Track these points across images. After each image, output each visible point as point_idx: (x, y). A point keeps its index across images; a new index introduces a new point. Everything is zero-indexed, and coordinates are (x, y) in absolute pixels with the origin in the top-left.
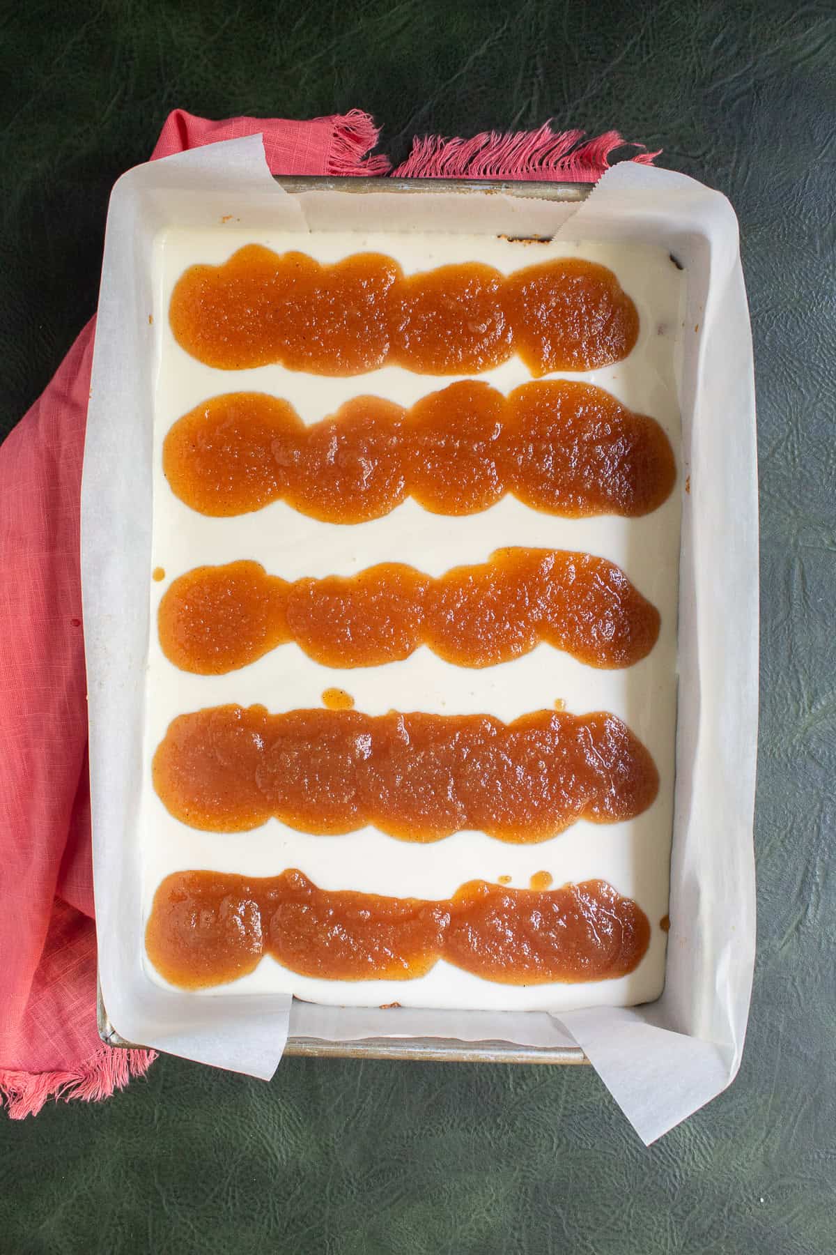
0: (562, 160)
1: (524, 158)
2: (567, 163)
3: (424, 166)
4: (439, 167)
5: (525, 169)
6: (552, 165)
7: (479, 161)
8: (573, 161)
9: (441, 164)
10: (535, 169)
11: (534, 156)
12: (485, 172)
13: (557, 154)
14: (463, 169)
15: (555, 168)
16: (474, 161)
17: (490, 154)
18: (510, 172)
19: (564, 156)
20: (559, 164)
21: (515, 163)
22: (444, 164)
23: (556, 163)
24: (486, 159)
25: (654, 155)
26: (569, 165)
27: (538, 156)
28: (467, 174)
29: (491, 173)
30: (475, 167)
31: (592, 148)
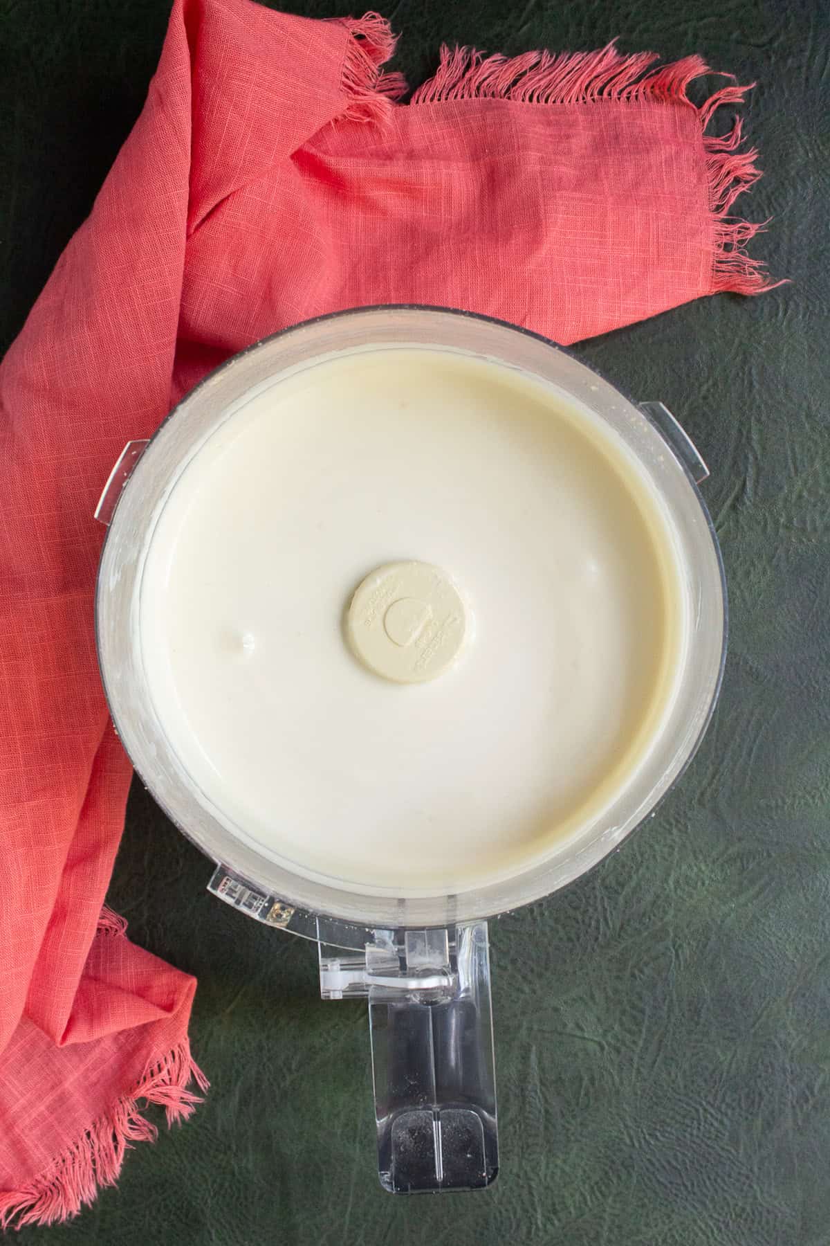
0: (628, 89)
1: (581, 85)
2: (634, 94)
3: (454, 86)
4: (474, 86)
5: (581, 98)
6: (615, 95)
7: (524, 84)
8: (642, 90)
9: (477, 83)
10: (593, 100)
11: (592, 85)
12: (531, 99)
13: (622, 82)
14: (503, 92)
15: (619, 99)
16: (518, 84)
17: (540, 76)
18: (562, 102)
19: (630, 84)
20: (625, 95)
21: (570, 90)
22: (481, 83)
23: (622, 91)
24: (533, 83)
25: (746, 89)
26: (637, 96)
27: (598, 84)
28: (509, 98)
29: (538, 101)
30: (519, 91)
31: (667, 76)
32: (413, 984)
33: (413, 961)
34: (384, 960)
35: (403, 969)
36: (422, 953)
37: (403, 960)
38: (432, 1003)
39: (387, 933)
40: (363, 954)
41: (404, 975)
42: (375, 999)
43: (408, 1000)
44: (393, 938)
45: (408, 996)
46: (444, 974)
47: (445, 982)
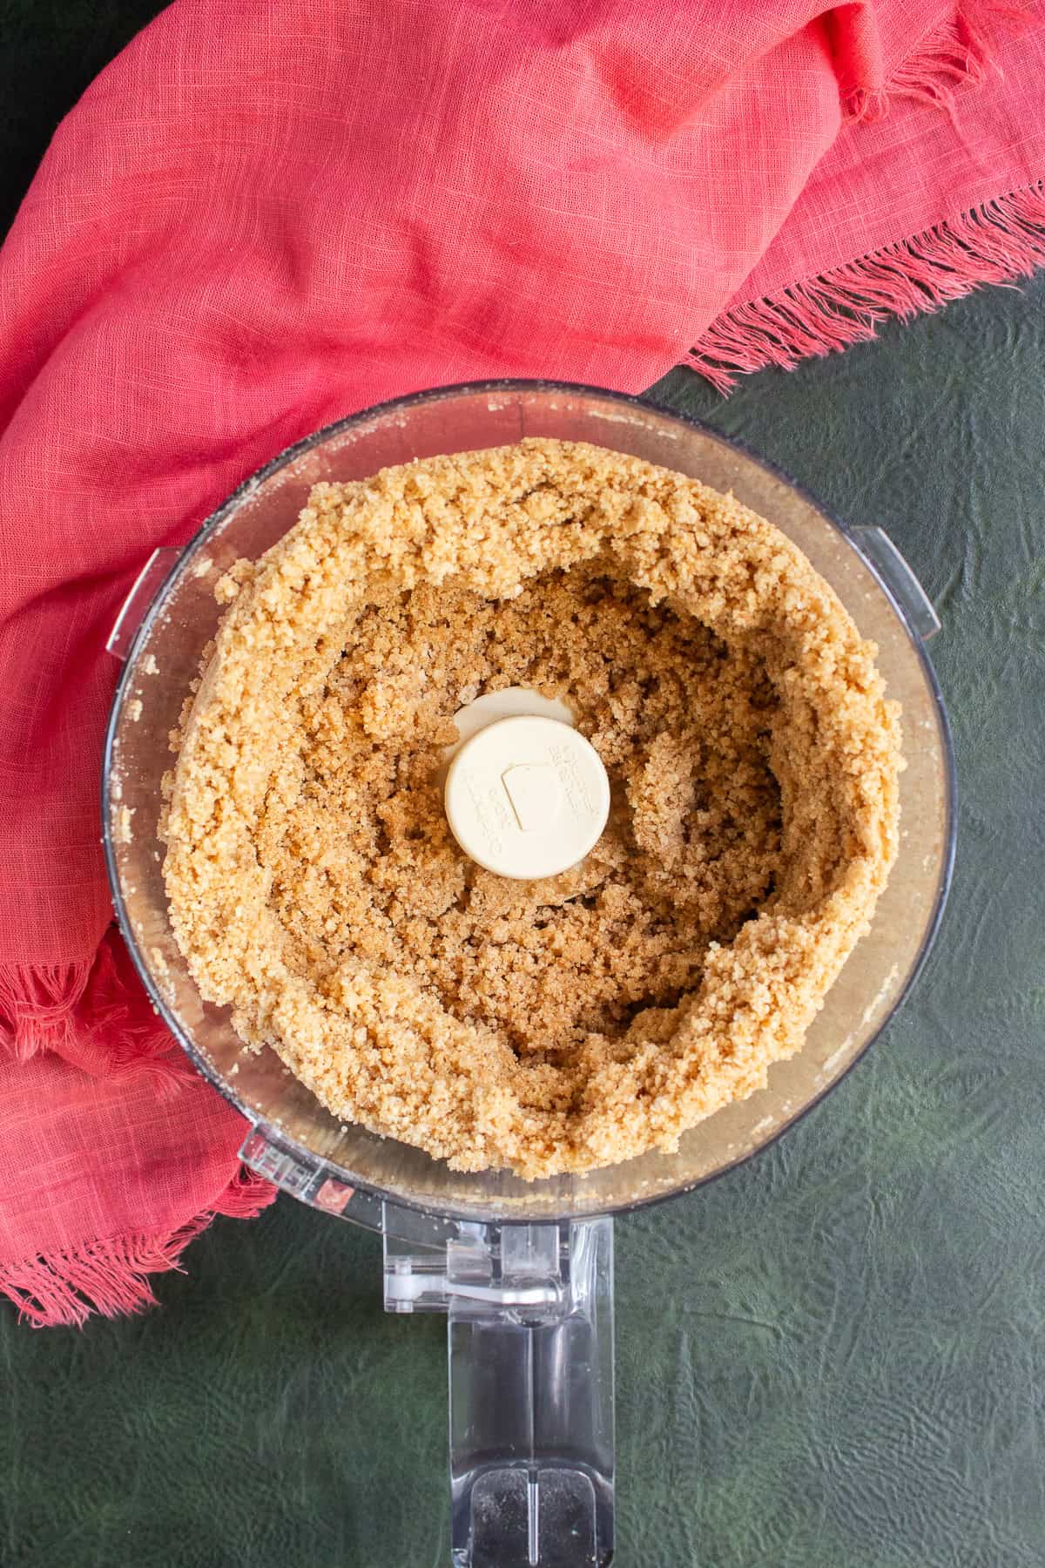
32: (509, 1297)
33: (510, 1265)
34: (472, 1263)
35: (497, 1276)
36: (523, 1256)
37: (496, 1264)
38: (534, 1325)
39: (477, 1227)
40: (444, 1253)
41: (498, 1286)
42: (456, 1314)
43: (500, 1318)
44: (484, 1234)
45: (502, 1314)
46: (552, 1286)
47: (552, 1296)
